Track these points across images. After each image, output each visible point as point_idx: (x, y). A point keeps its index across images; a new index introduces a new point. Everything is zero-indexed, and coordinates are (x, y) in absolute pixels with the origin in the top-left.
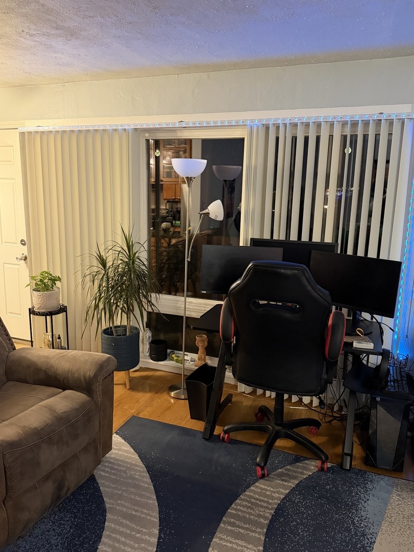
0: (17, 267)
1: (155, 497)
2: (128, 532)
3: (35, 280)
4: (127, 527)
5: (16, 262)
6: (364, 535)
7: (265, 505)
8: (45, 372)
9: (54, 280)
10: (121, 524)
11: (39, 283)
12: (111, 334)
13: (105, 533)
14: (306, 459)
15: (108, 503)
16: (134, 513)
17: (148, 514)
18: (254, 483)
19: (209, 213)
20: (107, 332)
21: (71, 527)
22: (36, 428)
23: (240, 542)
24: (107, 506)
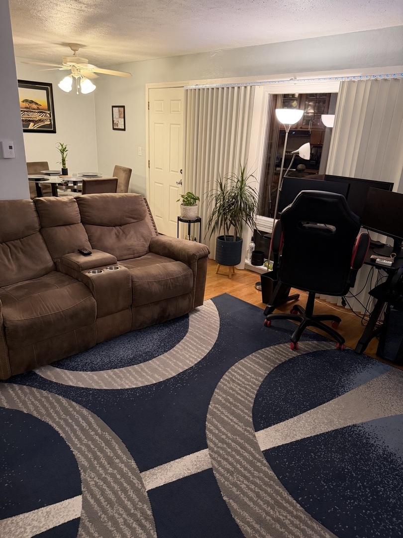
0: (177, 189)
1: (218, 333)
2: (195, 344)
3: (183, 198)
4: (195, 341)
5: (176, 185)
6: (343, 386)
7: (284, 354)
8: (169, 249)
9: (196, 199)
10: (192, 340)
11: (185, 200)
12: (223, 239)
13: (183, 341)
14: (332, 341)
15: (190, 329)
16: (202, 337)
17: (210, 340)
18: (284, 343)
19: (299, 153)
20: (221, 238)
21: (166, 334)
22: (153, 274)
23: (256, 366)
24: (189, 330)
